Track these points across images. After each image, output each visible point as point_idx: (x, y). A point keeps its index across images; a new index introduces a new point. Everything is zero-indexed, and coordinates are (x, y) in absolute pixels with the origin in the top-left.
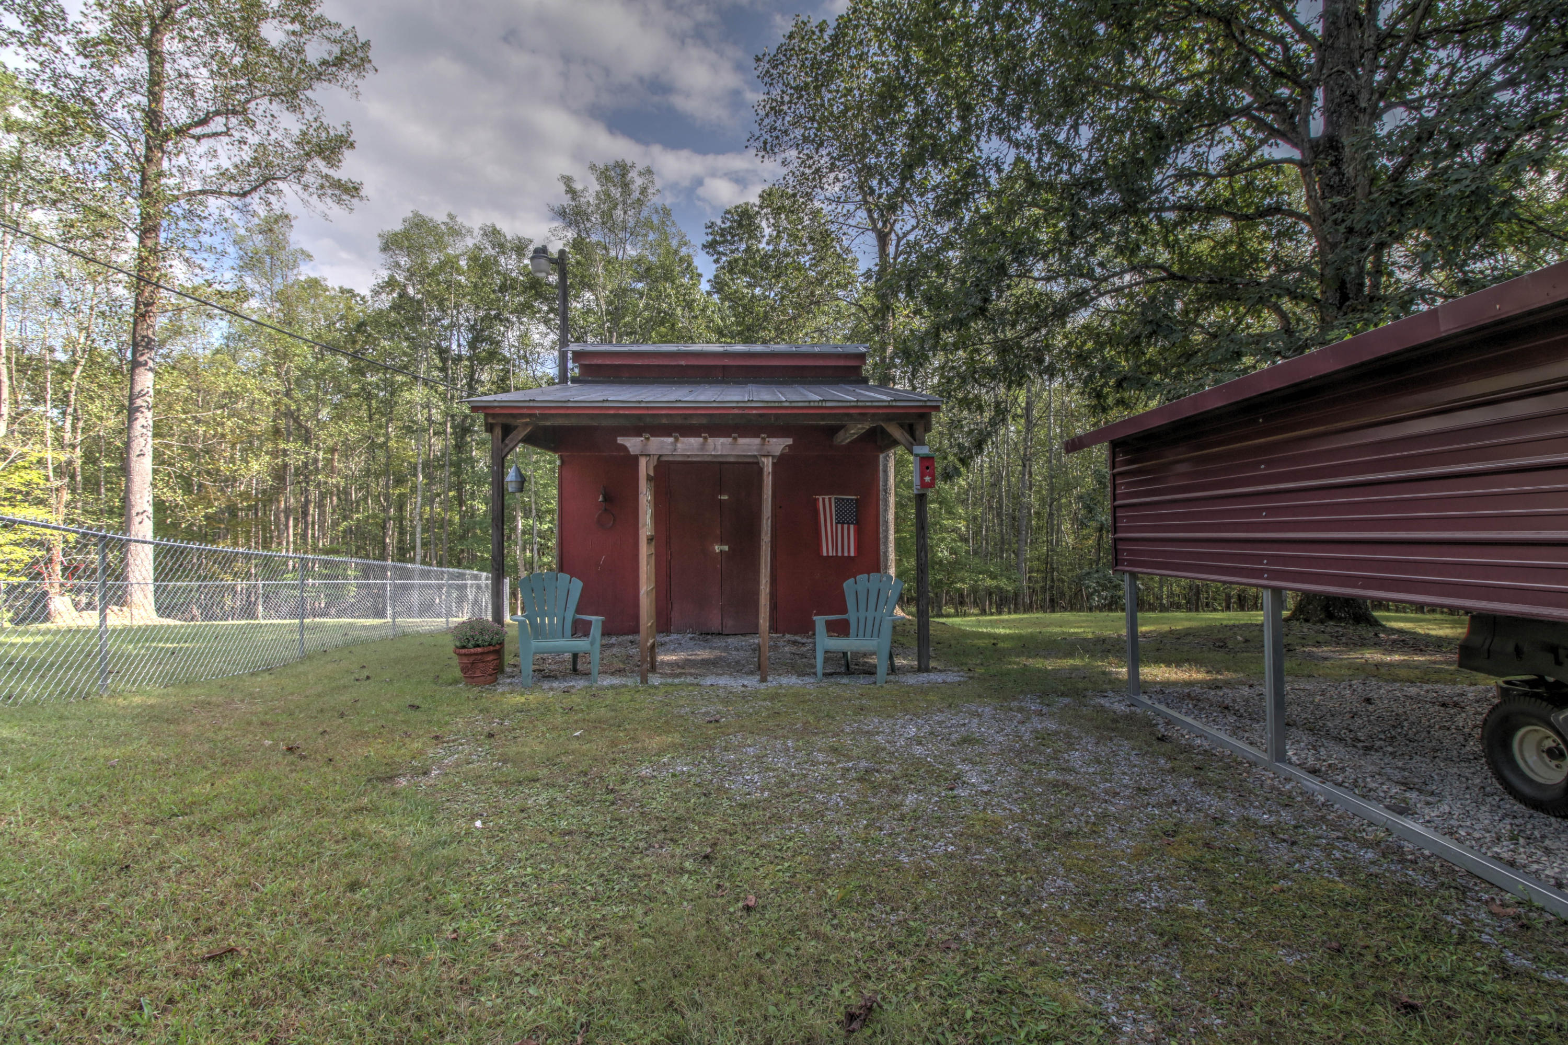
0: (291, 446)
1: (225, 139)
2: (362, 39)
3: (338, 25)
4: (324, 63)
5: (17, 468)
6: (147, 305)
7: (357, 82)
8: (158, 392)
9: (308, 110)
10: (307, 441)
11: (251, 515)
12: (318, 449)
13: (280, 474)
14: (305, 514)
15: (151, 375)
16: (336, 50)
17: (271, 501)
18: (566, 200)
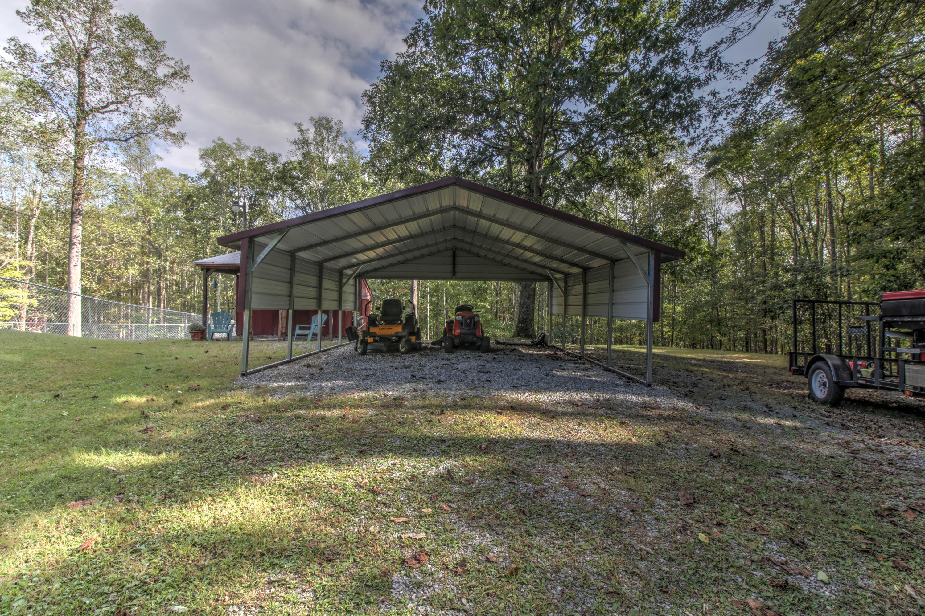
0: (150, 260)
1: (116, 113)
2: (185, 64)
3: (173, 59)
4: (165, 76)
5: (8, 270)
6: (78, 195)
7: (183, 85)
8: (84, 236)
9: (158, 98)
10: (160, 257)
11: (129, 295)
12: (166, 260)
13: (145, 274)
14: (159, 294)
15: (80, 228)
16: (172, 71)
17: (140, 287)
18: (298, 136)
